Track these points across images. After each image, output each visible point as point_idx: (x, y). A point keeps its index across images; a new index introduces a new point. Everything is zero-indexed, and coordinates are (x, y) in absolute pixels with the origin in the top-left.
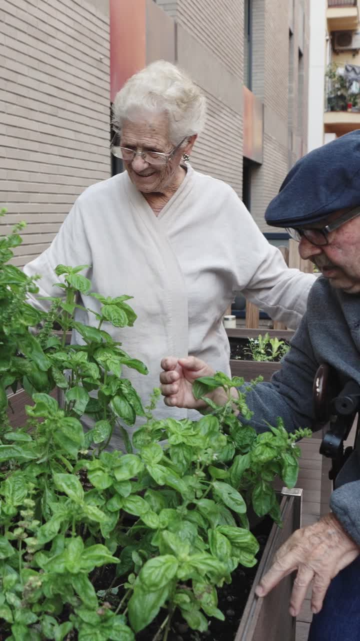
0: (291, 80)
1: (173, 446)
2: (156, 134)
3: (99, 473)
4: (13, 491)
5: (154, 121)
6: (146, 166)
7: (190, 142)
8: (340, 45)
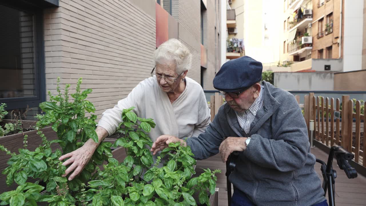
0: (216, 42)
1: (166, 178)
2: (171, 69)
3: (134, 193)
4: (96, 202)
5: (169, 64)
6: (166, 83)
7: (185, 73)
8: (231, 32)
